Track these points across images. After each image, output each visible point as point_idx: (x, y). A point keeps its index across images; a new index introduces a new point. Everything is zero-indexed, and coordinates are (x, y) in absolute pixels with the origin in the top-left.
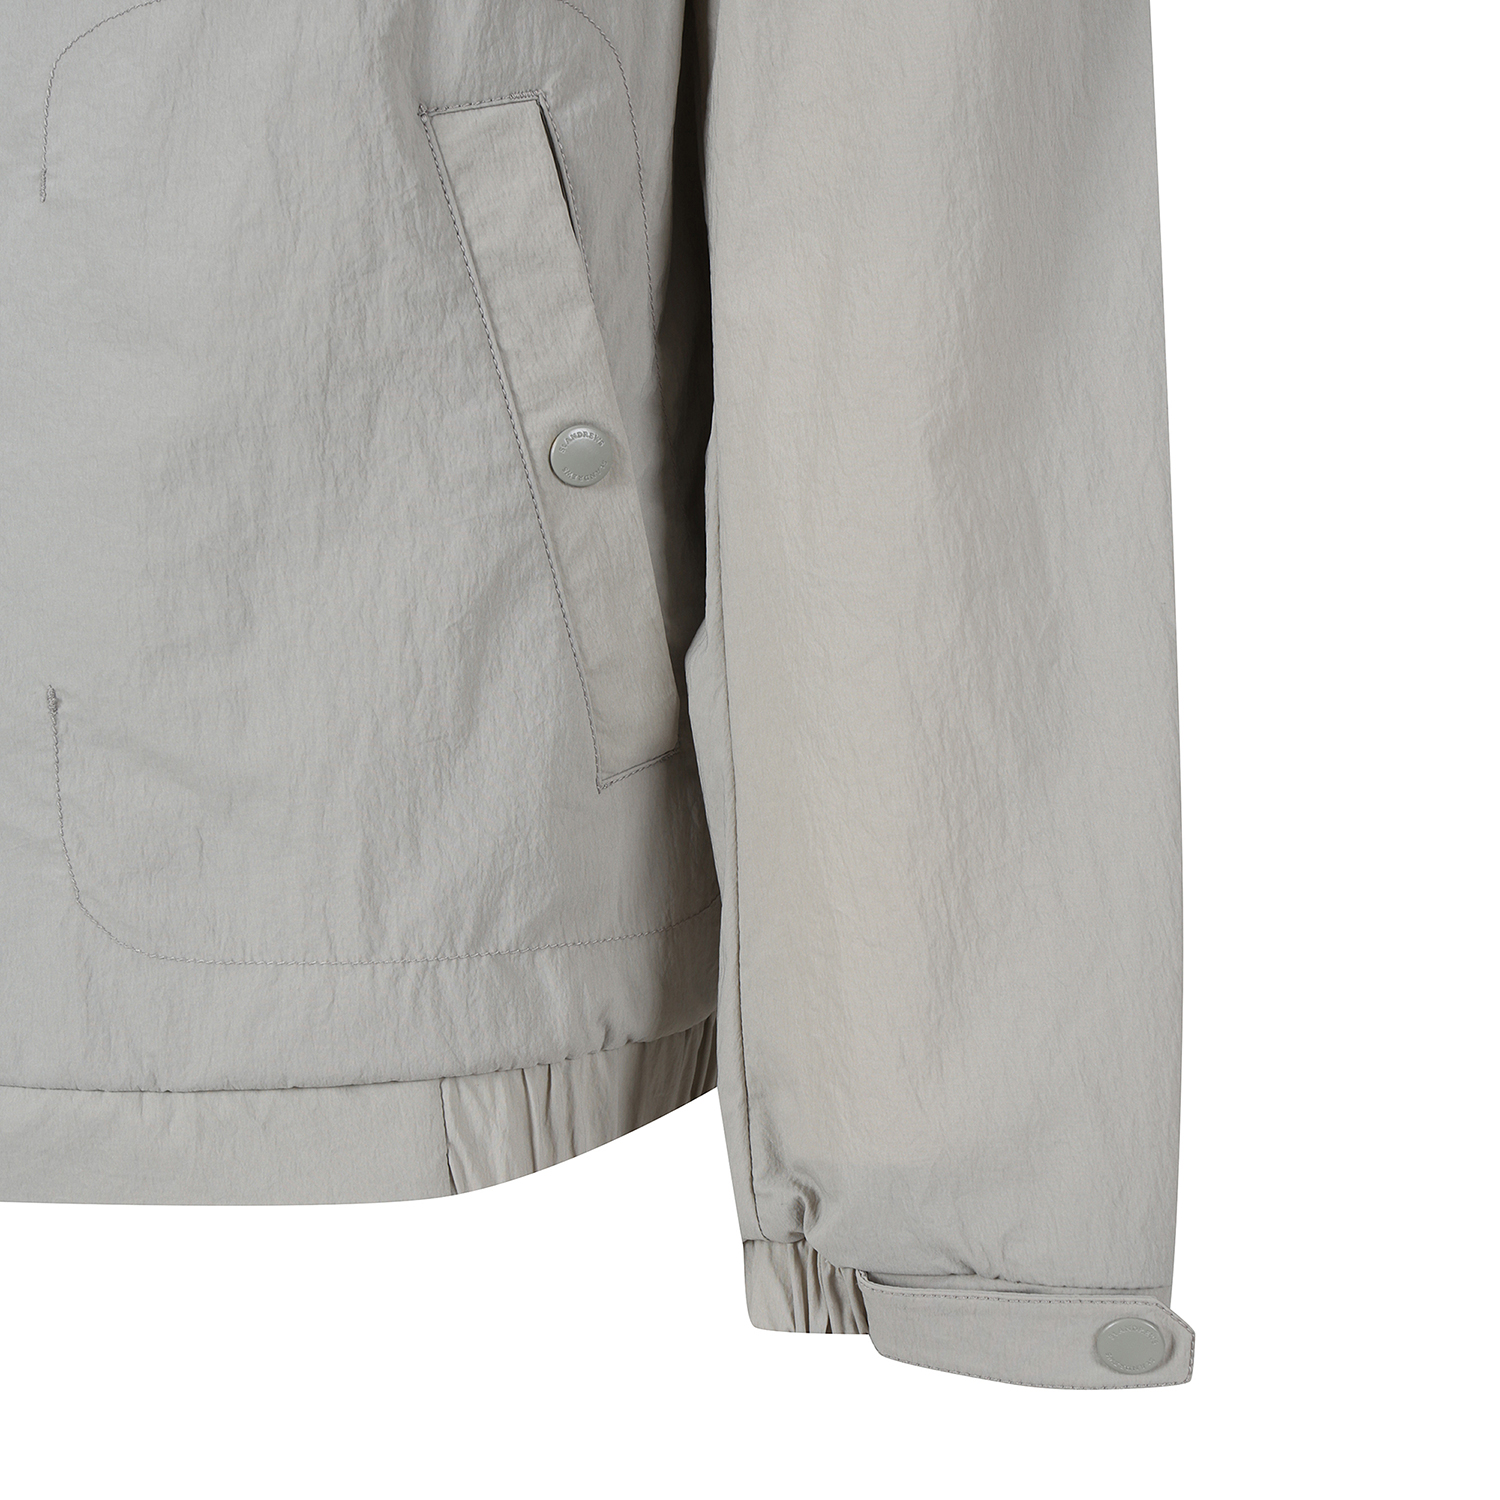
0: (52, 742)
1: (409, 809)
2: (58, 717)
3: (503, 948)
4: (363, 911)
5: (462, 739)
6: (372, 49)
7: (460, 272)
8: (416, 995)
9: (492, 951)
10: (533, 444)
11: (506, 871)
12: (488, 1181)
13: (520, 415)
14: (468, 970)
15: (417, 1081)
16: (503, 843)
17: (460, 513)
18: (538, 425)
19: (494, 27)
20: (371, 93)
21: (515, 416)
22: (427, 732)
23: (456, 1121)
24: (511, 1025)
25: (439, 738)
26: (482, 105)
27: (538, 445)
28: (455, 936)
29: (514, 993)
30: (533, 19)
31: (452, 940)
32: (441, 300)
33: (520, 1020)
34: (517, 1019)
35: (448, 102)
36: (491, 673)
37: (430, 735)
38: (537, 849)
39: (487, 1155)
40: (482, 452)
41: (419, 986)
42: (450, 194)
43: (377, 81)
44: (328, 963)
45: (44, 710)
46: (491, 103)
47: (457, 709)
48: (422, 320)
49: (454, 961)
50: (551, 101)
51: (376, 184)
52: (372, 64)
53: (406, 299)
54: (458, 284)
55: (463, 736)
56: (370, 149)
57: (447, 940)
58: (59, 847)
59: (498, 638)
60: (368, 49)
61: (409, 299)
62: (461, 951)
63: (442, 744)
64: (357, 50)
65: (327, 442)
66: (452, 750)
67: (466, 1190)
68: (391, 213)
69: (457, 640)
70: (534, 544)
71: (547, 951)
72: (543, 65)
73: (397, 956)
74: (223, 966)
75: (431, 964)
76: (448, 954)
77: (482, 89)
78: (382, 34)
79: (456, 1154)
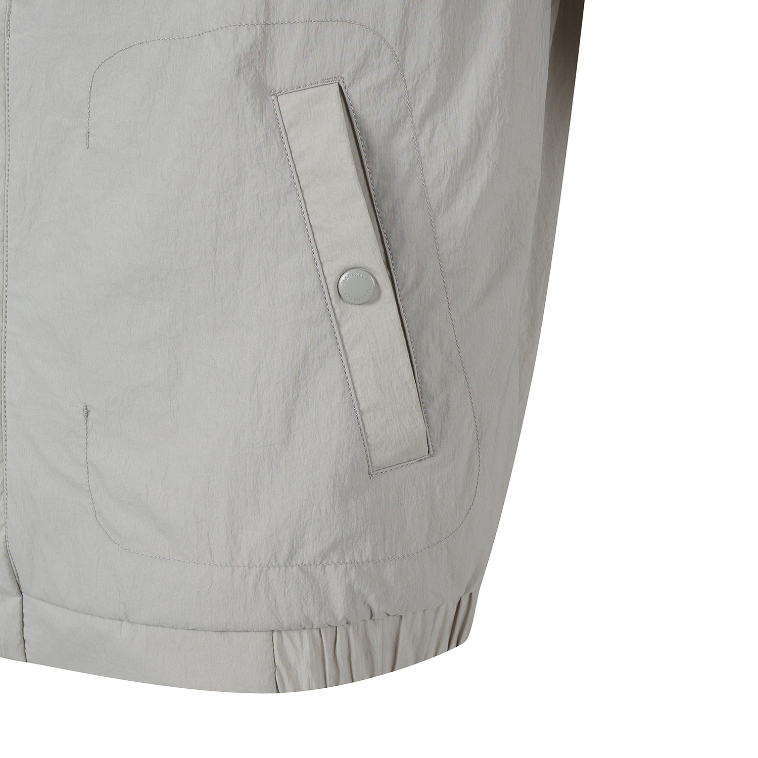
0: (85, 433)
1: (253, 483)
2: (88, 420)
3: (306, 562)
4: (228, 537)
5: (284, 446)
6: (240, 61)
7: (289, 182)
8: (256, 585)
9: (300, 563)
10: (328, 281)
11: (307, 521)
12: (297, 688)
13: (321, 263)
14: (285, 574)
15: (259, 632)
16: (305, 506)
17: (285, 319)
18: (331, 269)
19: (312, 43)
20: (239, 85)
21: (318, 263)
22: (264, 442)
23: (280, 655)
24: (310, 605)
25: (271, 445)
26: (306, 88)
27: (331, 282)
28: (277, 555)
29: (312, 588)
30: (335, 37)
31: (275, 556)
32: (277, 199)
33: (316, 602)
34: (314, 602)
35: (287, 87)
36: (302, 409)
37: (265, 443)
38: (326, 510)
39: (297, 674)
40: (299, 284)
41: (258, 580)
42: (285, 139)
43: (242, 79)
44: (210, 564)
45: (82, 417)
46: (311, 86)
47: (281, 429)
48: (267, 211)
49: (278, 568)
50: (347, 83)
51: (241, 135)
52: (240, 69)
53: (258, 198)
54: (287, 190)
55: (285, 444)
56: (238, 116)
57: (273, 557)
58: (87, 488)
59: (307, 390)
60: (237, 61)
61: (259, 198)
62: (281, 563)
63: (272, 448)
64: (231, 62)
65: (217, 278)
66: (278, 451)
67: (284, 691)
68: (249, 151)
69: (281, 391)
70: (328, 337)
71: (333, 566)
72: (341, 62)
73: (246, 563)
74: (159, 560)
75: (264, 569)
76: (274, 564)
77: (305, 78)
78: (246, 52)
79: (280, 672)
